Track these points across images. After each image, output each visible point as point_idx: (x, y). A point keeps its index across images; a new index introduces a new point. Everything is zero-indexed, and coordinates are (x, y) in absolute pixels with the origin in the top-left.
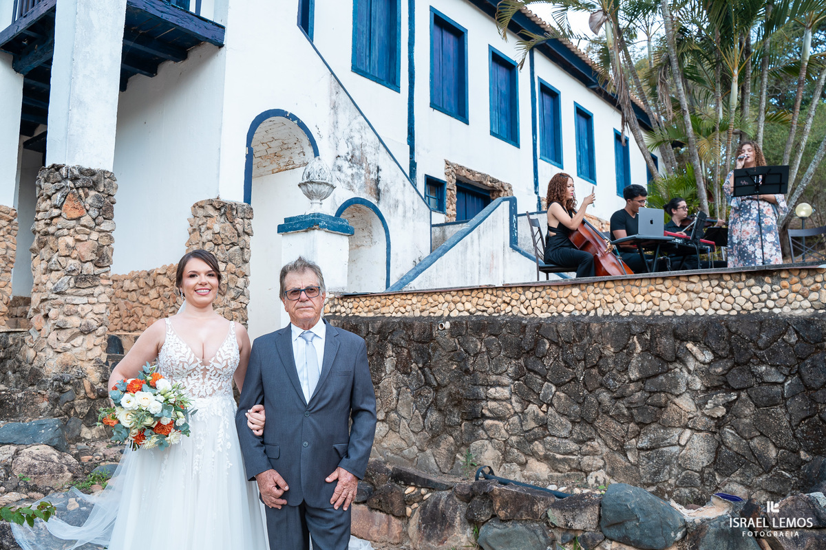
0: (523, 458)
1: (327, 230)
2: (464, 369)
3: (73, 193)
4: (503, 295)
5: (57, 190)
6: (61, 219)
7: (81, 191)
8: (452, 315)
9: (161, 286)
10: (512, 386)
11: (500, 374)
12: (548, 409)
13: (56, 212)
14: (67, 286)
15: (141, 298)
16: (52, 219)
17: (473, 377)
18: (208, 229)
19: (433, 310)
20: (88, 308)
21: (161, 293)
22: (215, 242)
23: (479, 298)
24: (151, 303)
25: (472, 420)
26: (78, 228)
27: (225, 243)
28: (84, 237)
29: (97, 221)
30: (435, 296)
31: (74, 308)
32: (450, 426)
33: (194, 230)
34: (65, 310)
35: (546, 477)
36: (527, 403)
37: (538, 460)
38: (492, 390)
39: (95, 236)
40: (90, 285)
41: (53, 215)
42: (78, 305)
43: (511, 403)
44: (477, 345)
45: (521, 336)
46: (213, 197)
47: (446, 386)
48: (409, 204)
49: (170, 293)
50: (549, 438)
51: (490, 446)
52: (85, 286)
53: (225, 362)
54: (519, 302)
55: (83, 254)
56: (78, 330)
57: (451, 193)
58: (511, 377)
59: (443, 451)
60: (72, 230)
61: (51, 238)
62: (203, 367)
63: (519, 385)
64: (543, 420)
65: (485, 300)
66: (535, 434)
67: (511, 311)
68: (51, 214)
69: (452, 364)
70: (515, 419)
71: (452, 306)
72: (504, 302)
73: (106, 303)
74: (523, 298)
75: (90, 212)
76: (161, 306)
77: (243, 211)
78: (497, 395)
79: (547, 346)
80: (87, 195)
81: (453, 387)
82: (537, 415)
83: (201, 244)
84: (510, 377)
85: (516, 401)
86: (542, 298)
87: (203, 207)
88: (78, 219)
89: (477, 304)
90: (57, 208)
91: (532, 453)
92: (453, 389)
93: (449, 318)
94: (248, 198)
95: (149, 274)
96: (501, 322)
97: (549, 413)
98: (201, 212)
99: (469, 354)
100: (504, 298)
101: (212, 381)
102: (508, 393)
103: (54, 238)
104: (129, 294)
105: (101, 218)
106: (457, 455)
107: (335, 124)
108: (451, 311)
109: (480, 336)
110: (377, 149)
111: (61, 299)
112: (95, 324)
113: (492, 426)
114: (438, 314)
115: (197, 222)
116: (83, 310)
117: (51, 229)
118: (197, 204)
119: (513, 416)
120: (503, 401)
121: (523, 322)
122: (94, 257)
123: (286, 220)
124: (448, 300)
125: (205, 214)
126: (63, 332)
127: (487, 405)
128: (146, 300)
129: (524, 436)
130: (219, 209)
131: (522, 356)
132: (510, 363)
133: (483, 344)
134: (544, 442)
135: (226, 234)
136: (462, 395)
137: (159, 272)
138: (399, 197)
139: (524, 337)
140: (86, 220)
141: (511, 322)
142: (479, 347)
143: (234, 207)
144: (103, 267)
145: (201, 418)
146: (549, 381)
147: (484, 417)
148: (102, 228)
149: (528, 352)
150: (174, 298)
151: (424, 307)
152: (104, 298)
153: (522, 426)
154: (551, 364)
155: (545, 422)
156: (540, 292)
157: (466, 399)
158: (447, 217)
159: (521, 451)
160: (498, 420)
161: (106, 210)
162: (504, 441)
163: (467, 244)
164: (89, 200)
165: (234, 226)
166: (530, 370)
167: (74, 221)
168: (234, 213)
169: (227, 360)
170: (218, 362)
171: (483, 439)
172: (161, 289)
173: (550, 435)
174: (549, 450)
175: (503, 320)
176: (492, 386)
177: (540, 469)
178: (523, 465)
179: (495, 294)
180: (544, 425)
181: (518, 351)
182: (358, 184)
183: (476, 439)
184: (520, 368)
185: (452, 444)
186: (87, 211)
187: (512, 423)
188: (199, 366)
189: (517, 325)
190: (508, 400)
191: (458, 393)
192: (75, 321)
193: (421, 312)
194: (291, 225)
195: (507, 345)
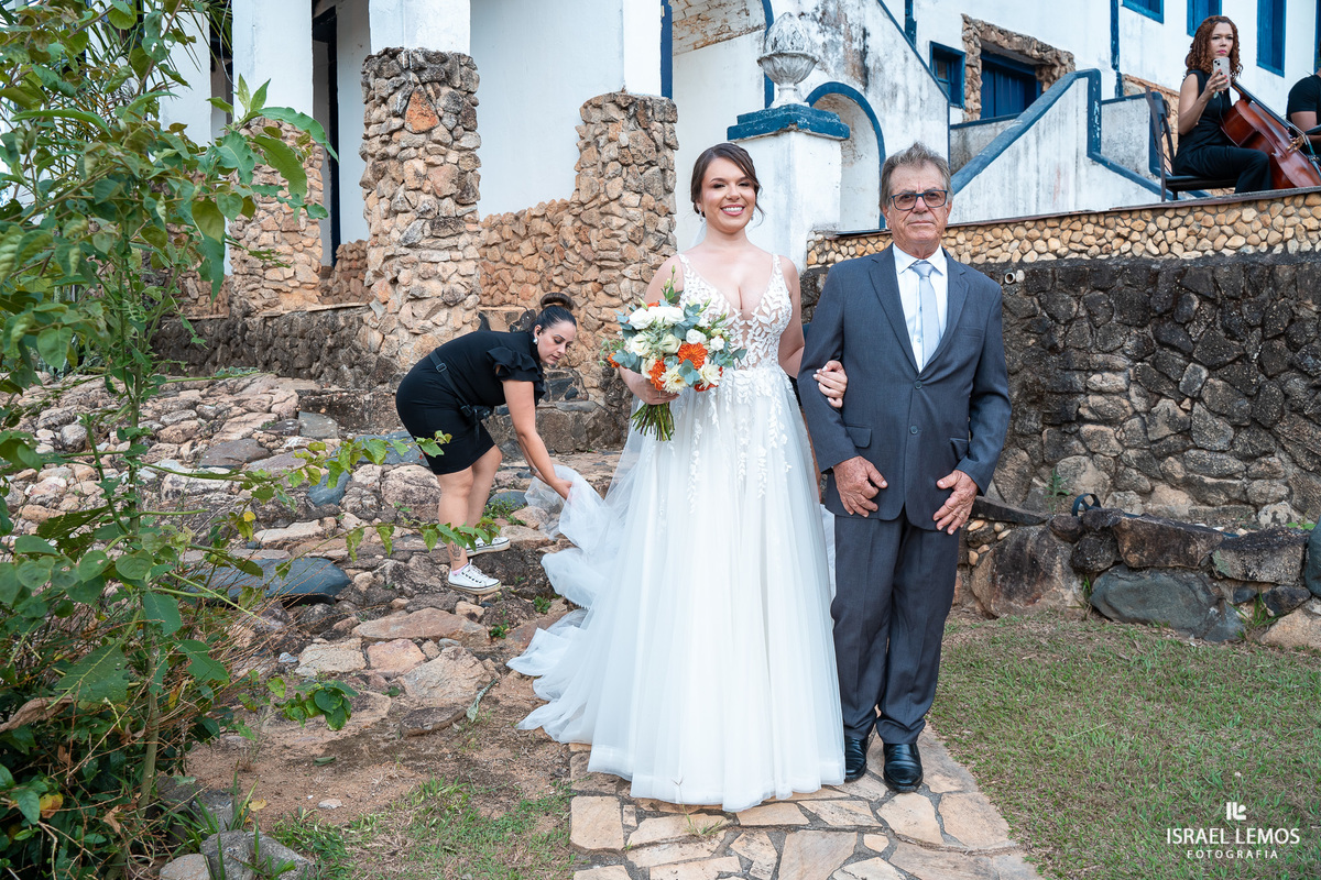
0: (1146, 484)
1: (809, 131)
2: (1048, 345)
3: (419, 92)
4: (1117, 224)
5: (396, 89)
6: (404, 134)
7: (429, 88)
8: (1027, 259)
9: (537, 235)
10: (1131, 370)
11: (1111, 352)
12: (1193, 405)
13: (397, 122)
14: (420, 235)
15: (508, 256)
16: (391, 133)
17: (1064, 357)
18: (610, 140)
19: (993, 252)
20: (451, 267)
21: (539, 246)
22: (623, 161)
23: (1073, 231)
24: (524, 262)
25: (1060, 426)
26: (429, 146)
27: (638, 161)
28: (437, 160)
29: (455, 133)
30: (997, 231)
31: (432, 268)
32: (1023, 435)
33: (588, 144)
34: (421, 270)
35: (1186, 512)
36: (1156, 397)
37: (1172, 487)
38: (1096, 378)
39: (453, 157)
40: (452, 233)
41: (393, 128)
42: (437, 263)
43: (1128, 398)
44: (1071, 307)
45: (1150, 290)
46: (615, 89)
47: (1017, 373)
48: (913, 90)
49: (554, 245)
50: (1194, 452)
51: (1090, 465)
52: (446, 234)
53: (774, 314)
54: (1145, 235)
55: (439, 185)
56: (439, 301)
57: (973, 72)
58: (1129, 357)
59: (1010, 474)
60: (422, 150)
61: (392, 163)
62: (744, 322)
63: (1144, 368)
64: (1185, 423)
65: (1085, 234)
66: (1168, 446)
67: (1130, 250)
68: (389, 126)
69: (1028, 338)
70: (1136, 422)
71: (1027, 245)
72: (1118, 235)
73: (474, 259)
74: (1152, 227)
75: (445, 120)
76: (541, 265)
77: (663, 110)
78: (1105, 385)
79: (1196, 305)
80: (438, 94)
81: (1029, 374)
82: (1175, 416)
83: (600, 165)
84: (1127, 355)
85: (1138, 395)
86: (1187, 226)
87: (600, 107)
88: (429, 132)
89: (1070, 241)
90: (397, 116)
91: (1163, 475)
92: (1030, 377)
93: (1021, 264)
94: (667, 89)
95: (517, 218)
96: (1115, 268)
97: (1195, 412)
98: (597, 115)
99: (1057, 321)
100: (1119, 229)
101: (756, 344)
102: (1124, 383)
103: (396, 162)
104: (488, 251)
105: (460, 128)
106: (1034, 480)
108: (1023, 254)
109: (1076, 291)
111: (413, 255)
112: (462, 291)
113: (1094, 433)
114: (1003, 258)
115: (591, 131)
116: (444, 270)
117: (392, 149)
118: (589, 103)
119: (1130, 418)
120: (1114, 394)
121: (1153, 266)
122: (454, 189)
123: (740, 119)
124: (1020, 235)
125: (603, 117)
126: (420, 304)
127: (1087, 402)
128: (516, 257)
129: (1149, 449)
130: (627, 109)
131: (1149, 322)
132: (1129, 334)
133: (1081, 304)
134: (1185, 459)
135: (640, 148)
136: (1044, 386)
137: (534, 213)
138: (899, 79)
139: (1155, 291)
140: (440, 133)
141: (1133, 268)
142: (1075, 309)
143: (649, 103)
144: (468, 205)
145: (743, 399)
146: (1196, 361)
147: (1082, 420)
148: (462, 145)
149: (1160, 316)
150: (561, 252)
151: (978, 249)
152: (472, 252)
153: (1146, 433)
154: (1201, 334)
155: (1188, 426)
156: (1183, 217)
157: (1052, 393)
158: (966, 114)
159: (1143, 473)
160: (1105, 425)
161: (466, 116)
162: (1114, 458)
163: (1018, 152)
164: (442, 102)
165: (649, 135)
166: (1163, 345)
167: (423, 136)
168: (650, 114)
169: (776, 310)
170: (765, 314)
171: (1078, 454)
172: (539, 240)
173: (1196, 448)
174: (1191, 470)
175: (1117, 264)
176: (1095, 371)
177: (1176, 502)
178: (1146, 494)
179: (1102, 224)
180: (1185, 431)
181: (1144, 314)
182: (833, 59)
183: (1067, 455)
184: (1147, 341)
185: (1025, 463)
186: (441, 118)
187: (1129, 430)
188: (738, 321)
189: (1144, 273)
190: (1124, 393)
191: (1038, 383)
192: (434, 287)
193: (972, 256)
194: (751, 125)
195: (1123, 305)
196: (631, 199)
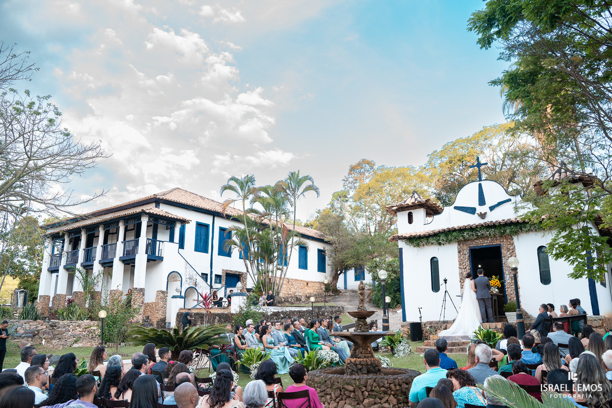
1: (179, 298)
3: (139, 292)
9: (150, 306)
13: (136, 295)
16: (136, 297)
18: (160, 296)
22: (161, 298)
33: (157, 296)
46: (160, 290)
48: (204, 286)
55: (140, 302)
57: (224, 278)
75: (141, 295)
80: (141, 292)
87: (159, 292)
94: (167, 290)
95: (148, 304)
103: (136, 300)
107: (186, 272)
110: (196, 275)
112: (141, 313)
115: (158, 294)
122: (142, 302)
123: (173, 296)
128: (147, 308)
130: (162, 292)
137: (150, 303)
138: (202, 285)
140: (141, 297)
143: (165, 292)
161: (144, 295)
165: (164, 296)
167: (139, 297)
182: (191, 283)
196: (162, 303)
